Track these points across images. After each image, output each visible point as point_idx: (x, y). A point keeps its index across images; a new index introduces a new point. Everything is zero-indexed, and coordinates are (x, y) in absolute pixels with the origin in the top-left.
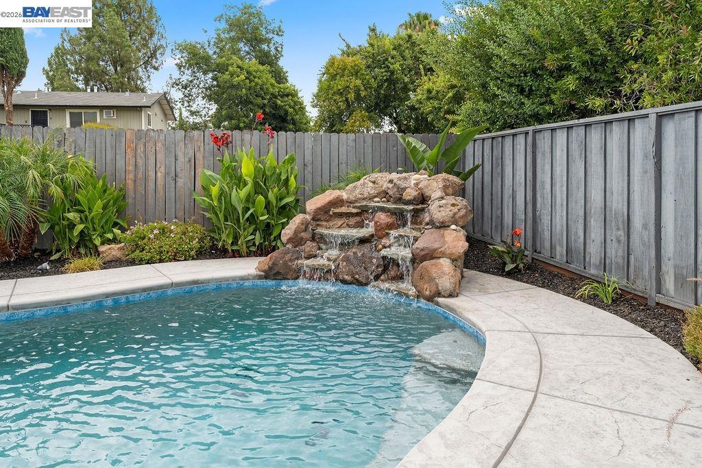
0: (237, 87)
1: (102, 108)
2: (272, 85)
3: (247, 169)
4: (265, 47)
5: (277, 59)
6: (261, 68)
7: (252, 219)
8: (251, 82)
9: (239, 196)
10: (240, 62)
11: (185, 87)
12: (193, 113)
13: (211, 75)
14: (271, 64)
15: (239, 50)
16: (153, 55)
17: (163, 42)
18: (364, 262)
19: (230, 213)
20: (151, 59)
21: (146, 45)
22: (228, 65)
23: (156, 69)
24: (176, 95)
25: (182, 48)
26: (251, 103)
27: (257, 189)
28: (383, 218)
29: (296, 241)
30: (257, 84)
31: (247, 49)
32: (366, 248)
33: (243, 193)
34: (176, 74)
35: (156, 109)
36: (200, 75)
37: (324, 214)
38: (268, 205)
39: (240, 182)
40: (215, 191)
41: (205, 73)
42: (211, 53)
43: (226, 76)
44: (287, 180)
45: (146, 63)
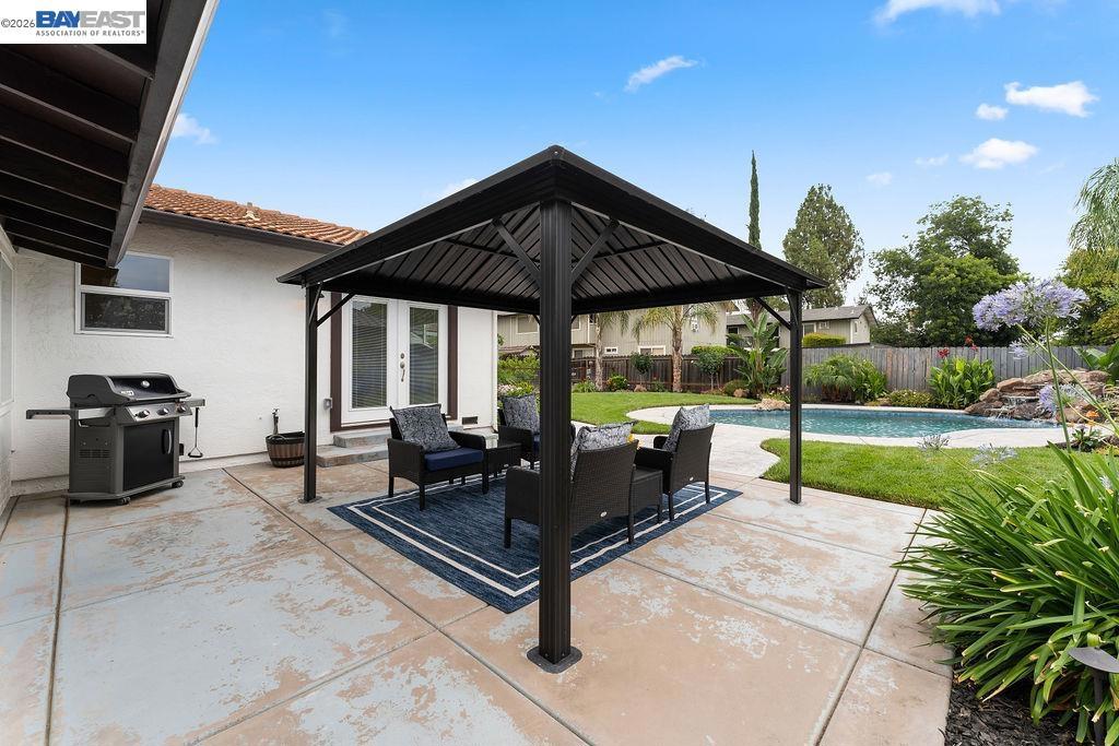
0: (947, 286)
1: (817, 322)
2: (993, 278)
3: (959, 366)
4: (984, 237)
5: (1001, 246)
6: (977, 261)
7: (961, 390)
8: (963, 278)
9: (954, 379)
10: (949, 260)
11: (883, 292)
13: (912, 277)
14: (990, 255)
15: (948, 247)
16: (851, 266)
17: (860, 254)
18: (1029, 410)
19: (949, 387)
20: (848, 270)
21: (844, 260)
22: (934, 266)
23: (853, 278)
25: (881, 257)
26: (964, 300)
27: (966, 376)
29: (989, 400)
30: (971, 280)
31: (959, 243)
32: (1031, 405)
33: (957, 378)
34: (873, 281)
35: (862, 319)
36: (901, 279)
37: (1009, 388)
38: (973, 385)
39: (955, 373)
40: (940, 376)
41: (906, 276)
42: (913, 256)
43: (932, 277)
44: (987, 372)
45: (843, 275)
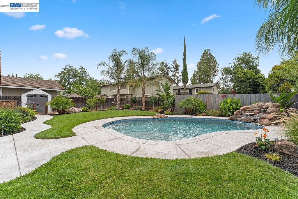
0: (240, 78)
1: (202, 87)
2: (254, 76)
3: (229, 101)
4: (251, 64)
5: (256, 67)
6: (249, 71)
7: (229, 110)
8: (245, 75)
9: (227, 106)
10: (241, 70)
11: (224, 79)
12: (226, 86)
13: (232, 75)
14: (253, 69)
15: (242, 67)
16: (215, 72)
17: (218, 69)
18: (250, 119)
19: (225, 109)
20: (215, 74)
21: (213, 70)
22: (237, 72)
23: (216, 76)
24: (221, 82)
25: (223, 69)
26: (245, 82)
27: (231, 105)
28: (256, 111)
29: (237, 114)
30: (247, 76)
31: (245, 66)
32: (251, 117)
33: (228, 105)
34: (221, 76)
35: (215, 87)
36: (229, 76)
37: (244, 110)
38: (233, 108)
39: (227, 103)
40: (222, 105)
42: (232, 69)
43: (237, 75)
44: (238, 103)
45: (213, 75)
